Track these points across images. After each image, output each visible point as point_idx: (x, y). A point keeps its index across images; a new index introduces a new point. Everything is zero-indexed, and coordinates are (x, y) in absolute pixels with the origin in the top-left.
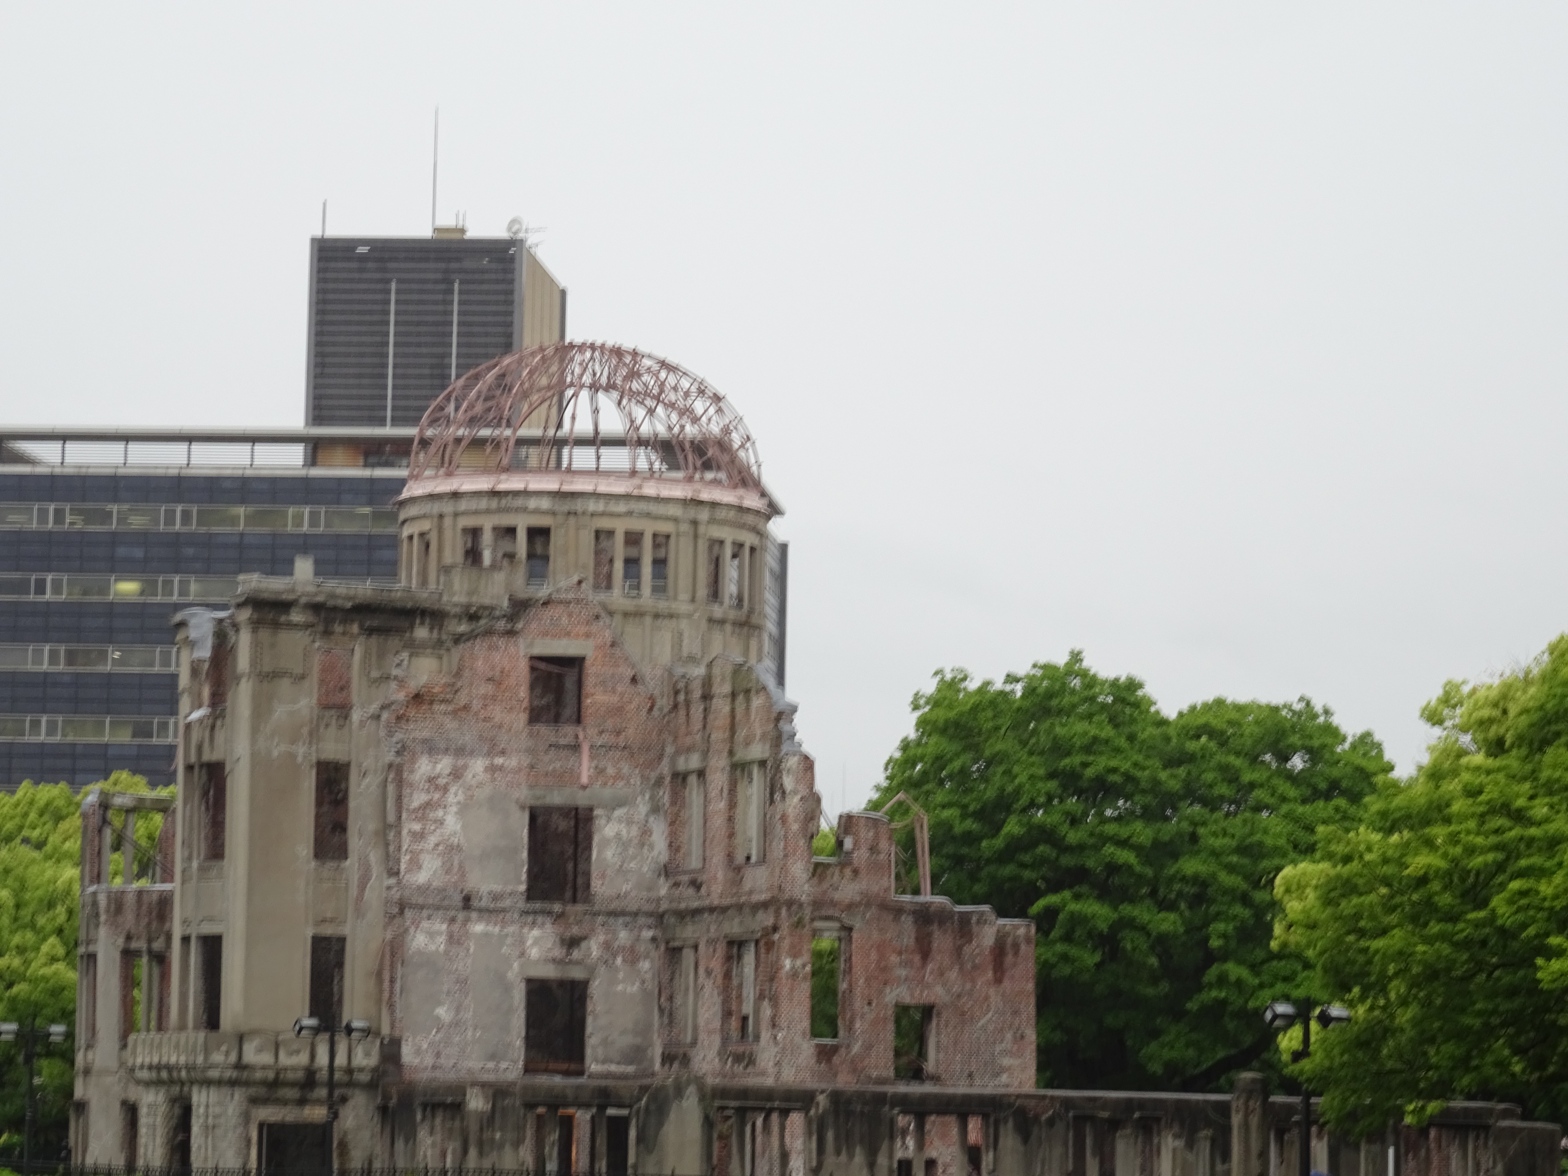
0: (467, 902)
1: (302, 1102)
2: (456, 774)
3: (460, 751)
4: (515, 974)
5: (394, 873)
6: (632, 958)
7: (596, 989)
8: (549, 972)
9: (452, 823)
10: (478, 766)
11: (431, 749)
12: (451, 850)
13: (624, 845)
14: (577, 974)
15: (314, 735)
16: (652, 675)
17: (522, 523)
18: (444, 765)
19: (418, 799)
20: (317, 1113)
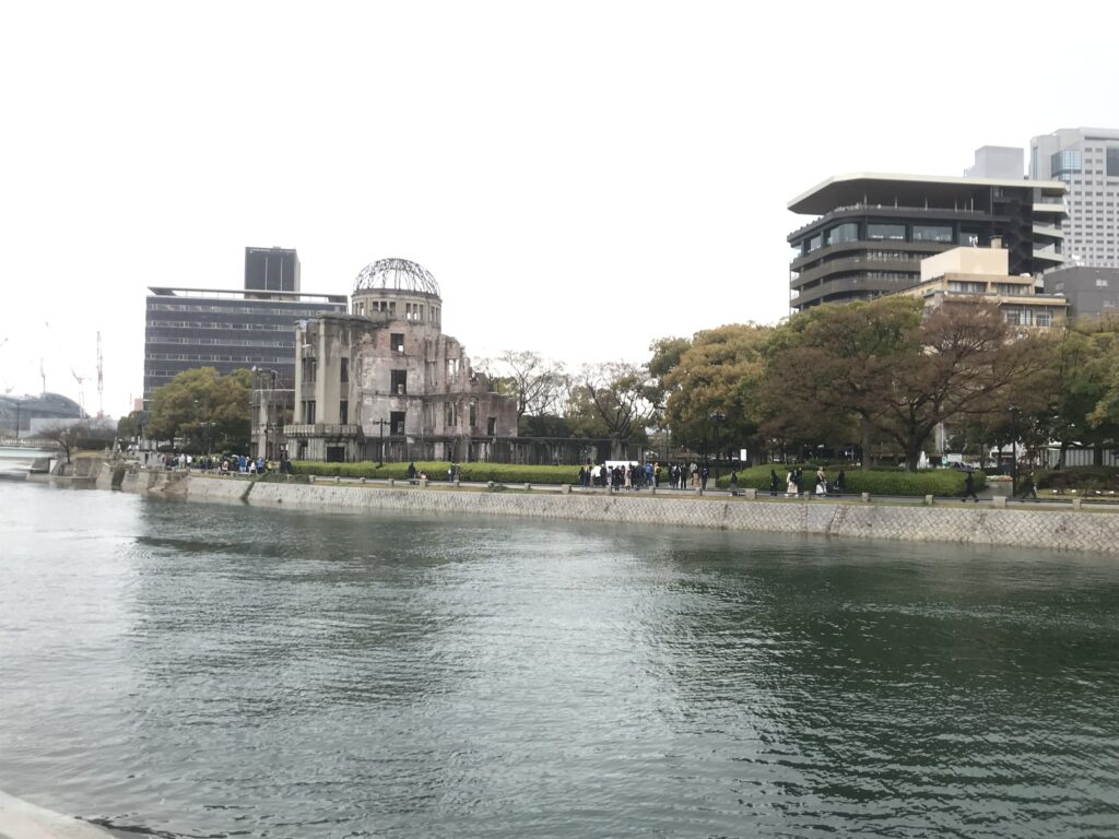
0: (377, 393)
1: (338, 442)
2: (374, 362)
3: (375, 356)
4: (388, 410)
5: (360, 385)
6: (416, 407)
7: (408, 414)
8: (397, 410)
9: (373, 374)
10: (379, 360)
11: (368, 355)
12: (373, 380)
13: (414, 379)
14: (403, 410)
15: (340, 352)
16: (420, 339)
17: (388, 301)
18: (371, 359)
19: (365, 367)
20: (341, 445)
